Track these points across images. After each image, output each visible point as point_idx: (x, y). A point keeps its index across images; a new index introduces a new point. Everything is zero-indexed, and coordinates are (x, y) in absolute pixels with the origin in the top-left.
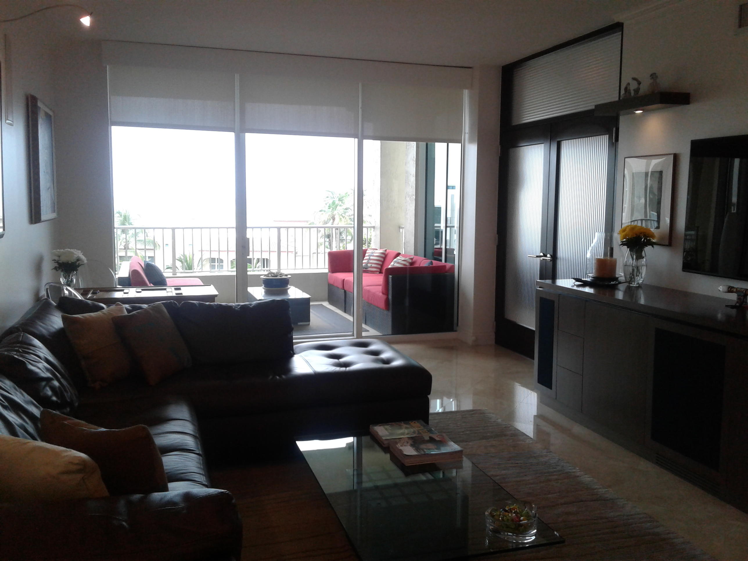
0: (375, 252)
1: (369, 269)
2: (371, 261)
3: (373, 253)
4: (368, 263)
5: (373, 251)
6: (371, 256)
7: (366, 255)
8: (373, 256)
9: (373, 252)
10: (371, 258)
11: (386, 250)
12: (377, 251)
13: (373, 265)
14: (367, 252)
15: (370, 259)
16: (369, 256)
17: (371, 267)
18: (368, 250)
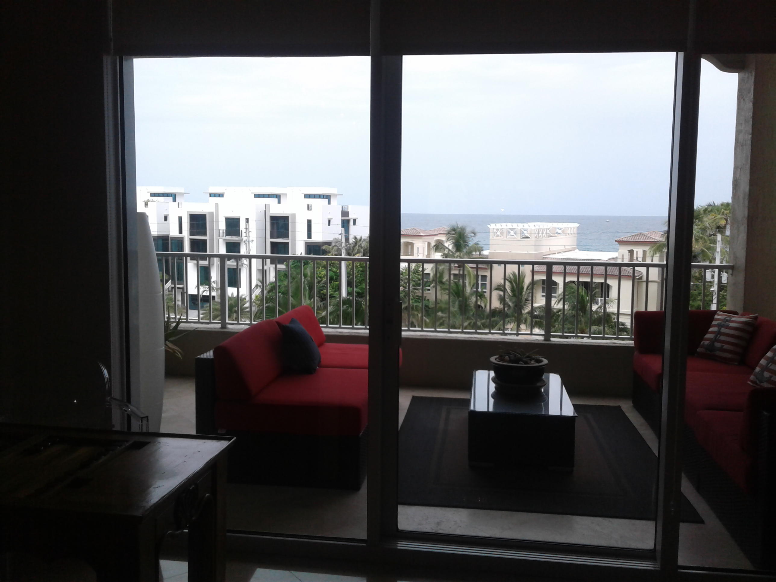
0: (733, 319)
1: (718, 353)
2: (723, 338)
3: (727, 321)
4: (716, 340)
5: (729, 316)
6: (723, 326)
7: (714, 323)
8: (728, 327)
9: (728, 319)
10: (723, 330)
11: (756, 318)
12: (735, 318)
13: (726, 346)
14: (716, 317)
15: (719, 333)
16: (718, 326)
17: (722, 349)
18: (718, 312)
